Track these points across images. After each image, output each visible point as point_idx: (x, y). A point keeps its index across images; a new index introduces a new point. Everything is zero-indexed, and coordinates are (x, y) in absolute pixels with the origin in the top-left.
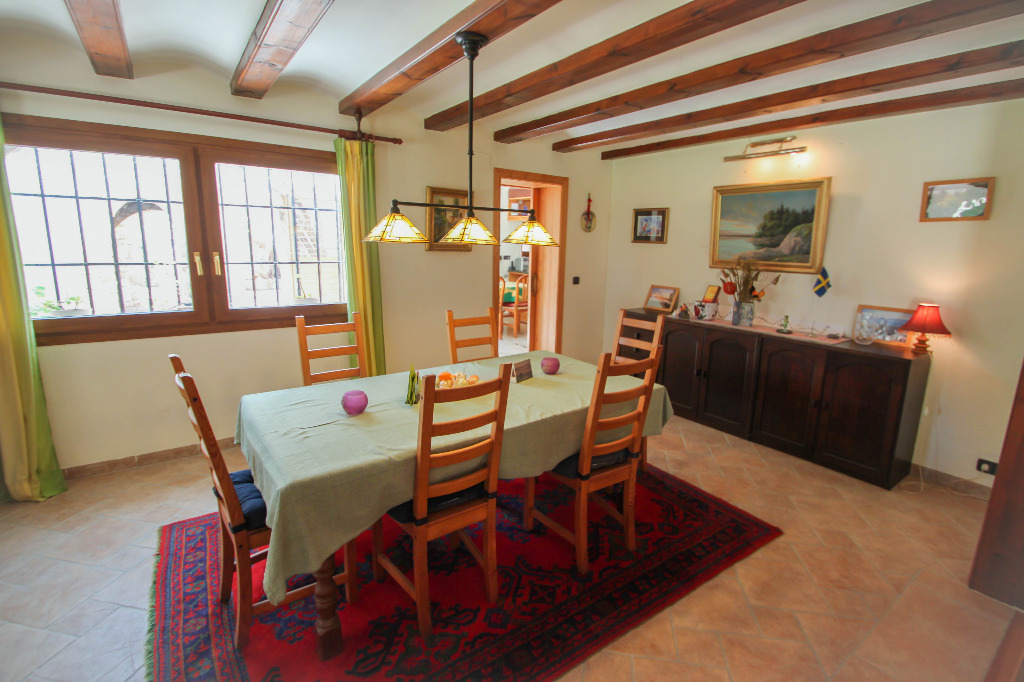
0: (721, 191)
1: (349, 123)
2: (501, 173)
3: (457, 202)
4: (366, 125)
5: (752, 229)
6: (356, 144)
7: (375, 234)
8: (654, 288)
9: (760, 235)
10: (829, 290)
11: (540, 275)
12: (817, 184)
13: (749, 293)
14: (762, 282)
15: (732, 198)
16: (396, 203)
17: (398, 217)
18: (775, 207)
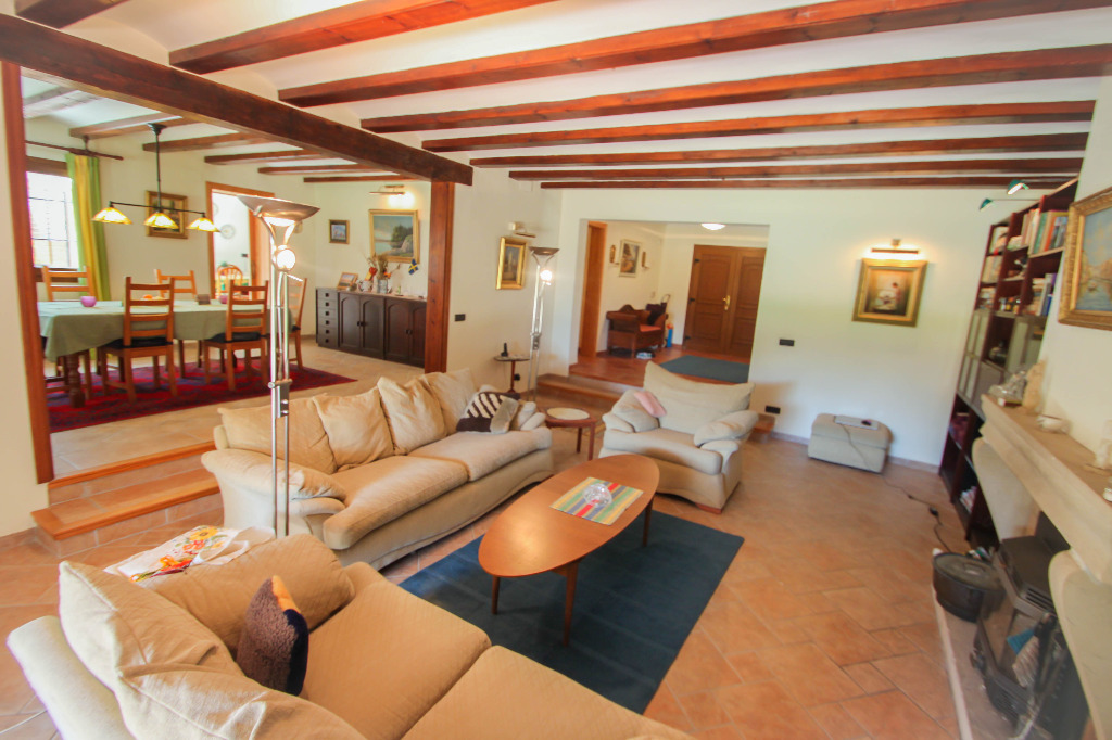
0: (372, 212)
1: (79, 144)
2: (211, 186)
3: (173, 204)
4: (92, 145)
5: (389, 237)
6: (84, 159)
7: (99, 217)
8: (344, 274)
9: (393, 241)
10: (416, 272)
11: (258, 263)
12: (411, 213)
13: (384, 274)
14: (391, 266)
15: (379, 218)
16: (112, 203)
17: (113, 210)
18: (397, 224)
